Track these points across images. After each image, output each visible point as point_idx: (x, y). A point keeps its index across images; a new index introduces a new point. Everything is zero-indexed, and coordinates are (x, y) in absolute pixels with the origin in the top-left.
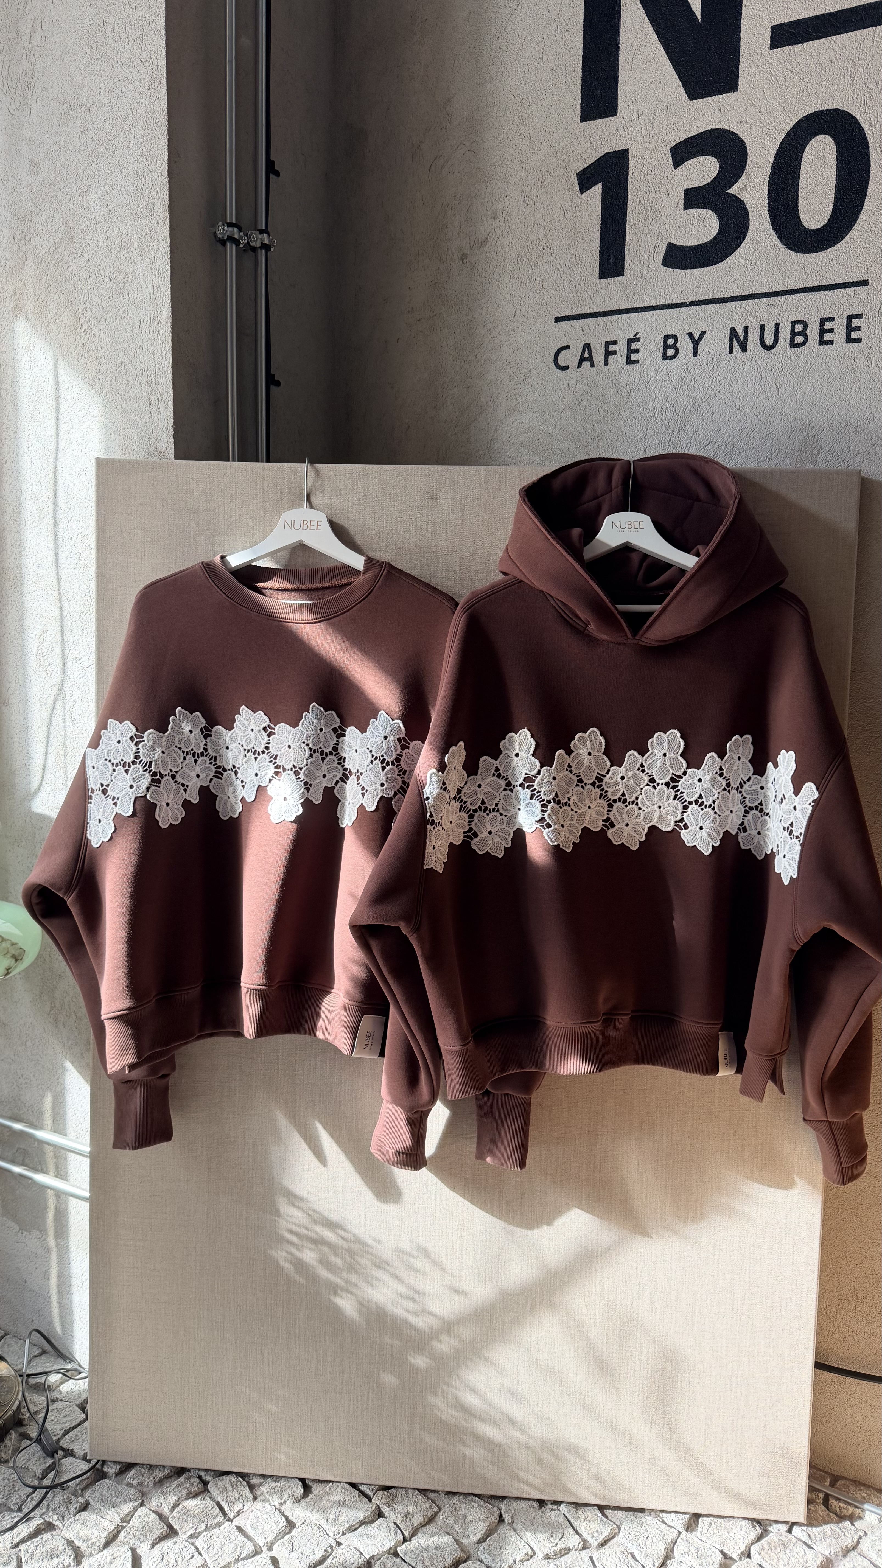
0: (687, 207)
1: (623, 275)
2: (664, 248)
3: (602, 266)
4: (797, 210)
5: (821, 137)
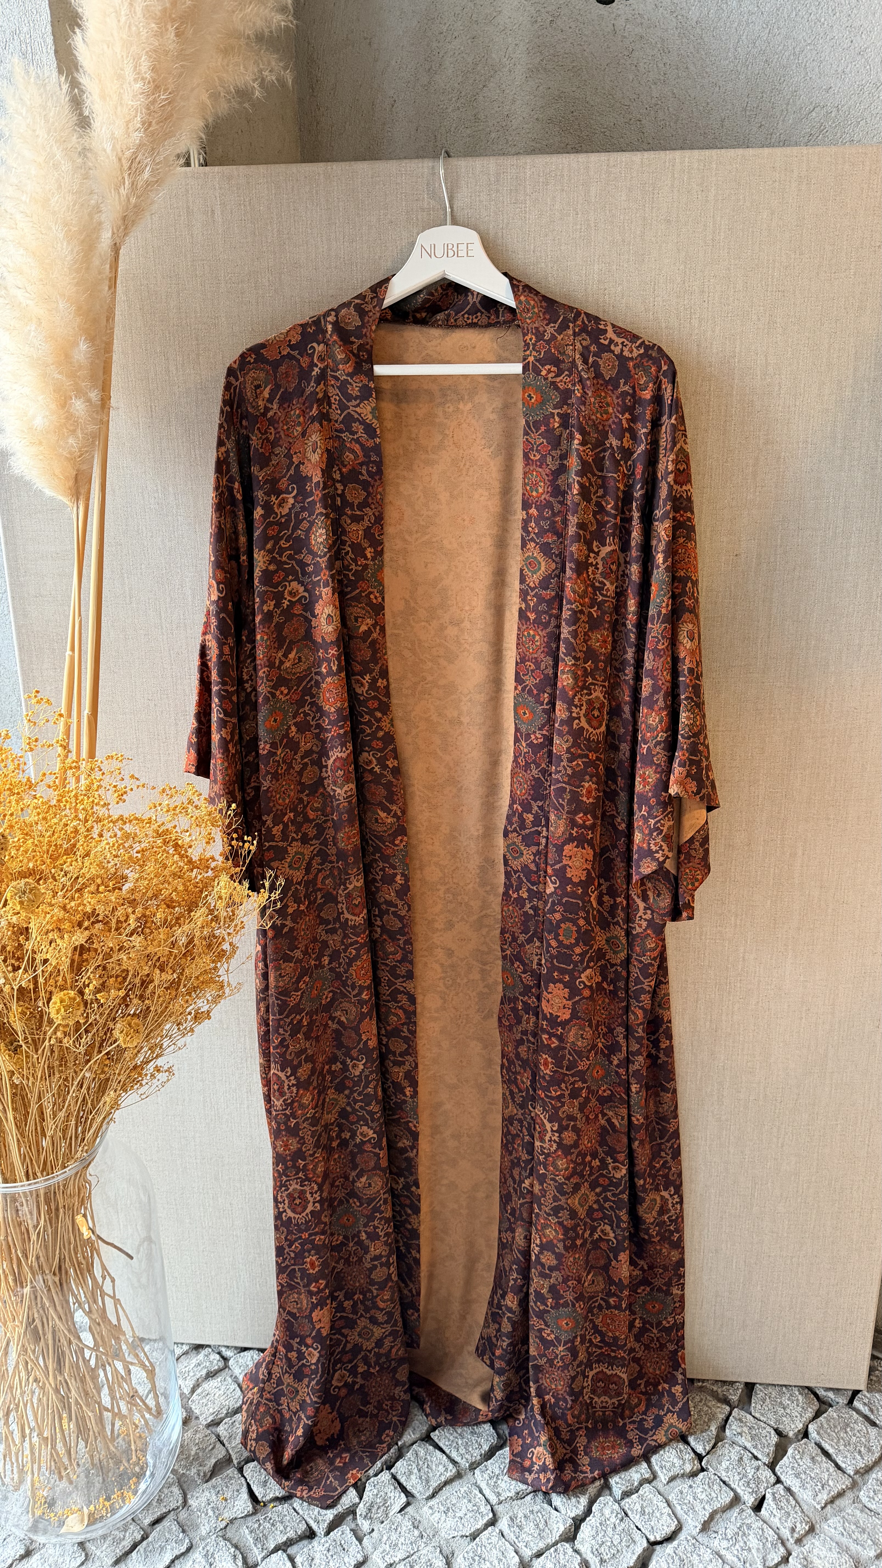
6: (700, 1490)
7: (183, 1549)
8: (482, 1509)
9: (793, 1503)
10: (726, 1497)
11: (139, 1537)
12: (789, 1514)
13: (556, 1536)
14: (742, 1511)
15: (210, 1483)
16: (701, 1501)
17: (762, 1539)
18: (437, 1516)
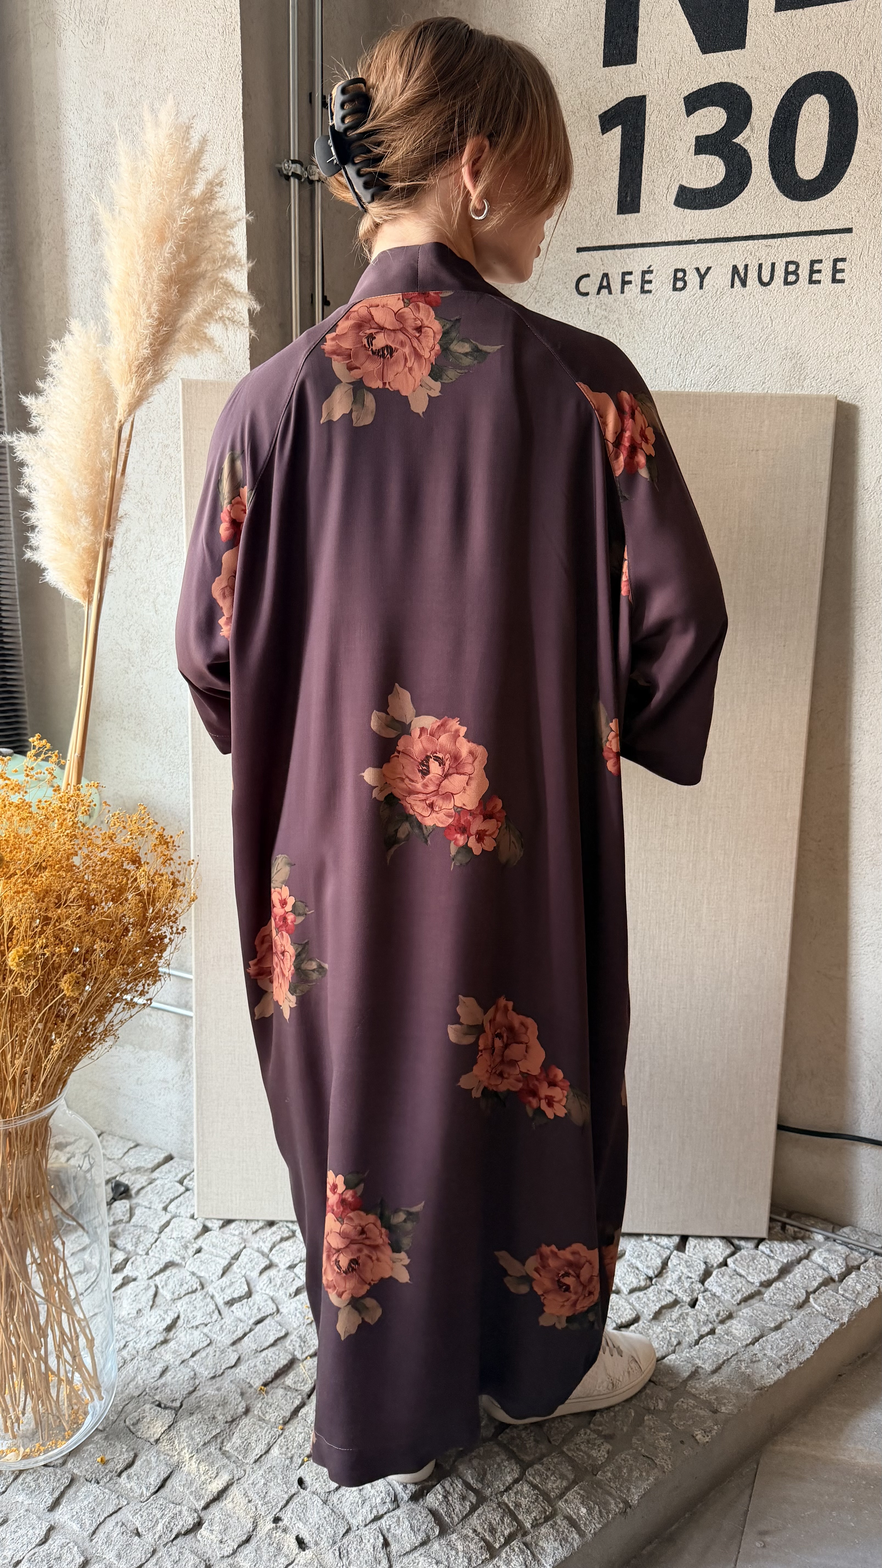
0: (697, 152)
1: (638, 211)
2: (677, 189)
3: (620, 202)
4: (794, 162)
5: (817, 95)
6: (652, 1294)
7: (283, 1334)
9: (718, 1301)
10: (671, 1299)
11: (248, 1330)
12: (714, 1307)
14: (682, 1306)
16: (653, 1301)
17: (697, 1320)
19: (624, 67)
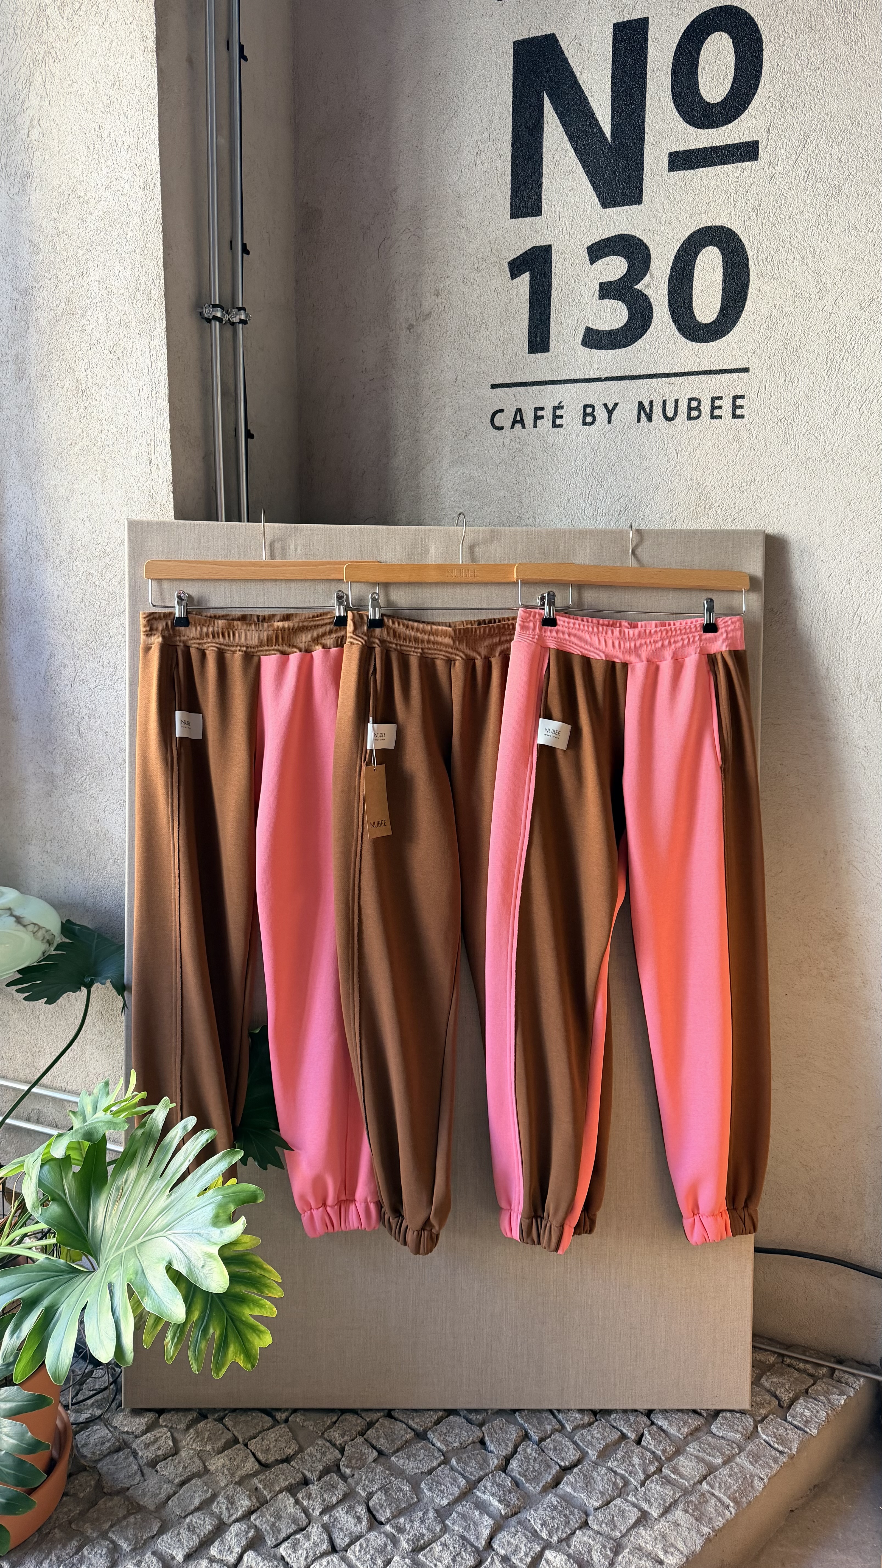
0: (602, 297)
1: (548, 351)
2: (583, 331)
3: (531, 343)
4: (692, 306)
5: (710, 248)
6: (596, 1432)
7: (209, 1495)
8: (436, 1454)
9: (664, 1435)
10: (616, 1435)
11: (172, 1492)
12: (661, 1442)
13: (492, 1467)
14: (627, 1443)
15: (223, 1454)
16: (597, 1439)
17: (642, 1457)
18: (402, 1461)
19: (530, 219)
